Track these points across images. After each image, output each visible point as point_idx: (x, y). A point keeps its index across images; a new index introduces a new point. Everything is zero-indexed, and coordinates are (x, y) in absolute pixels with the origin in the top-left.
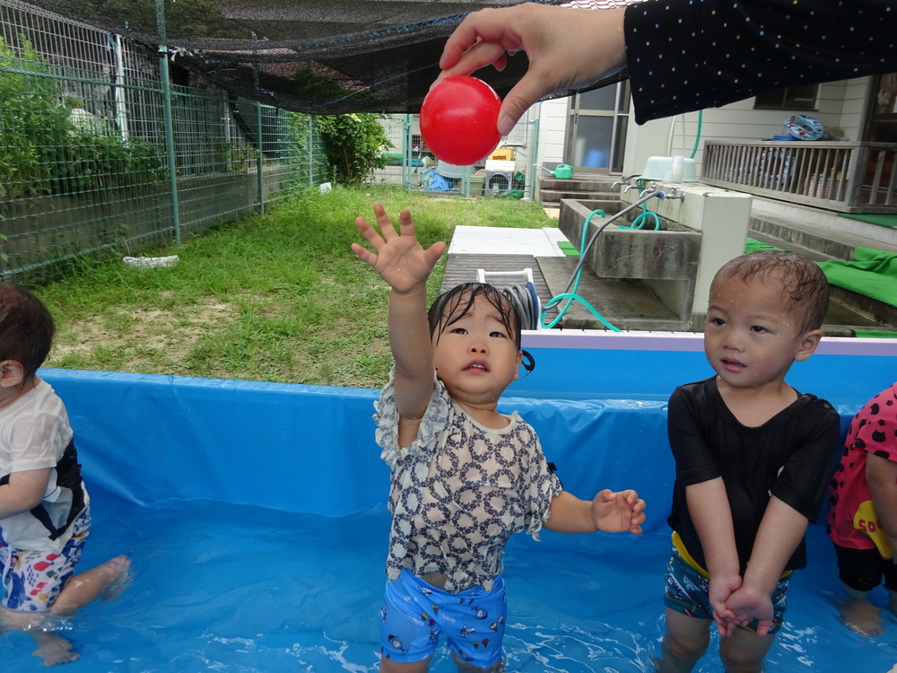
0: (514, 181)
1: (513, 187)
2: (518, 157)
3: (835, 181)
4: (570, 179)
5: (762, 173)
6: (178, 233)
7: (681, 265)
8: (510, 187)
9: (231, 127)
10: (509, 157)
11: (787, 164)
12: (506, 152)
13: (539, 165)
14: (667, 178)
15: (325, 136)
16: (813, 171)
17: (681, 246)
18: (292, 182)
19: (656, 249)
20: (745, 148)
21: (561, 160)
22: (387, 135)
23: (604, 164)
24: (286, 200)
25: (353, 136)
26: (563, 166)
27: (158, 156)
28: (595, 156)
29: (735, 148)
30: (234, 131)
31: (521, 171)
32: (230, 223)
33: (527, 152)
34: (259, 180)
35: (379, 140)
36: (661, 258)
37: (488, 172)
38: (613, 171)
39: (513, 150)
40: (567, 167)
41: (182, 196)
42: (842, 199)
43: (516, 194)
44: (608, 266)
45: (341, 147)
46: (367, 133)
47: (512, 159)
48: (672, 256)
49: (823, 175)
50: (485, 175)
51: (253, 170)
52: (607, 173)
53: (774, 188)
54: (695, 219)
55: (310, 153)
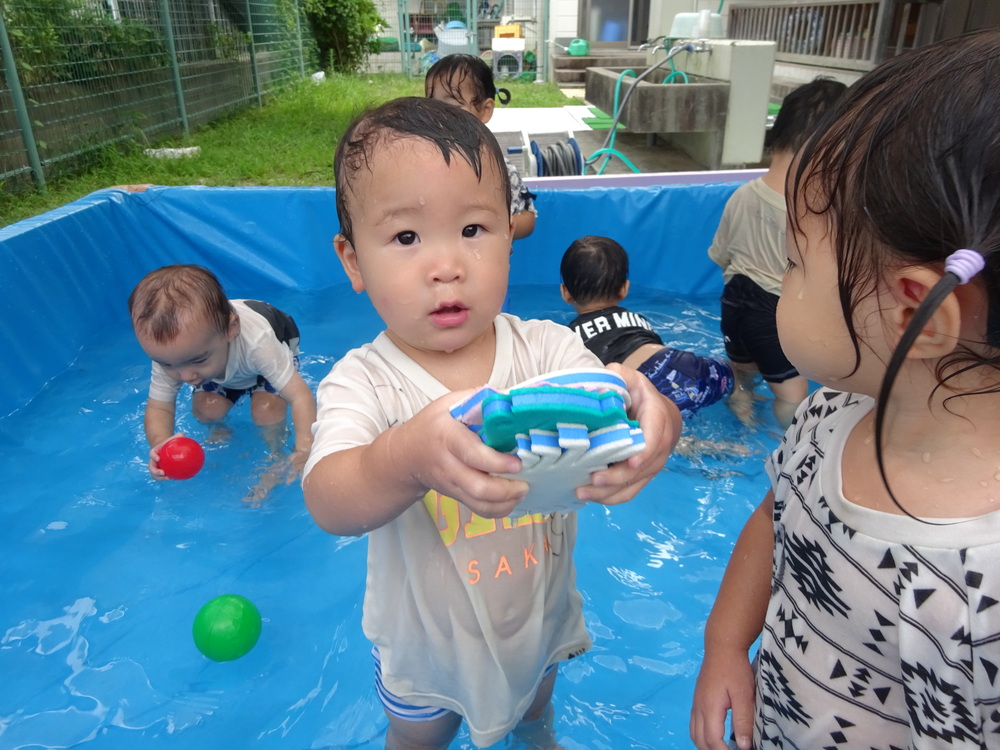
0: (525, 62)
1: (524, 69)
2: (527, 33)
3: (862, 40)
4: (586, 55)
5: (789, 38)
6: (186, 125)
7: (711, 116)
8: (520, 70)
9: (215, 8)
10: (517, 34)
11: (815, 25)
12: (514, 29)
13: (551, 41)
14: (694, 34)
15: (313, 17)
16: (840, 30)
17: (711, 98)
18: (285, 72)
19: (687, 102)
20: (771, 10)
21: (574, 35)
22: (381, 13)
23: (621, 37)
24: (282, 91)
25: (345, 15)
26: (577, 42)
27: (158, 40)
28: (612, 28)
29: (761, 11)
30: (218, 11)
31: (531, 49)
32: (231, 117)
33: (538, 27)
34: (253, 68)
35: (373, 19)
36: (693, 110)
37: (495, 53)
38: (632, 44)
39: (521, 26)
40: (582, 42)
41: (185, 84)
42: (868, 58)
43: (528, 77)
44: (643, 121)
45: (330, 30)
46: (359, 12)
47: (521, 37)
48: (702, 108)
49: (850, 35)
50: (491, 57)
51: (245, 57)
52: (625, 47)
53: (801, 52)
54: (723, 71)
55: (299, 36)
